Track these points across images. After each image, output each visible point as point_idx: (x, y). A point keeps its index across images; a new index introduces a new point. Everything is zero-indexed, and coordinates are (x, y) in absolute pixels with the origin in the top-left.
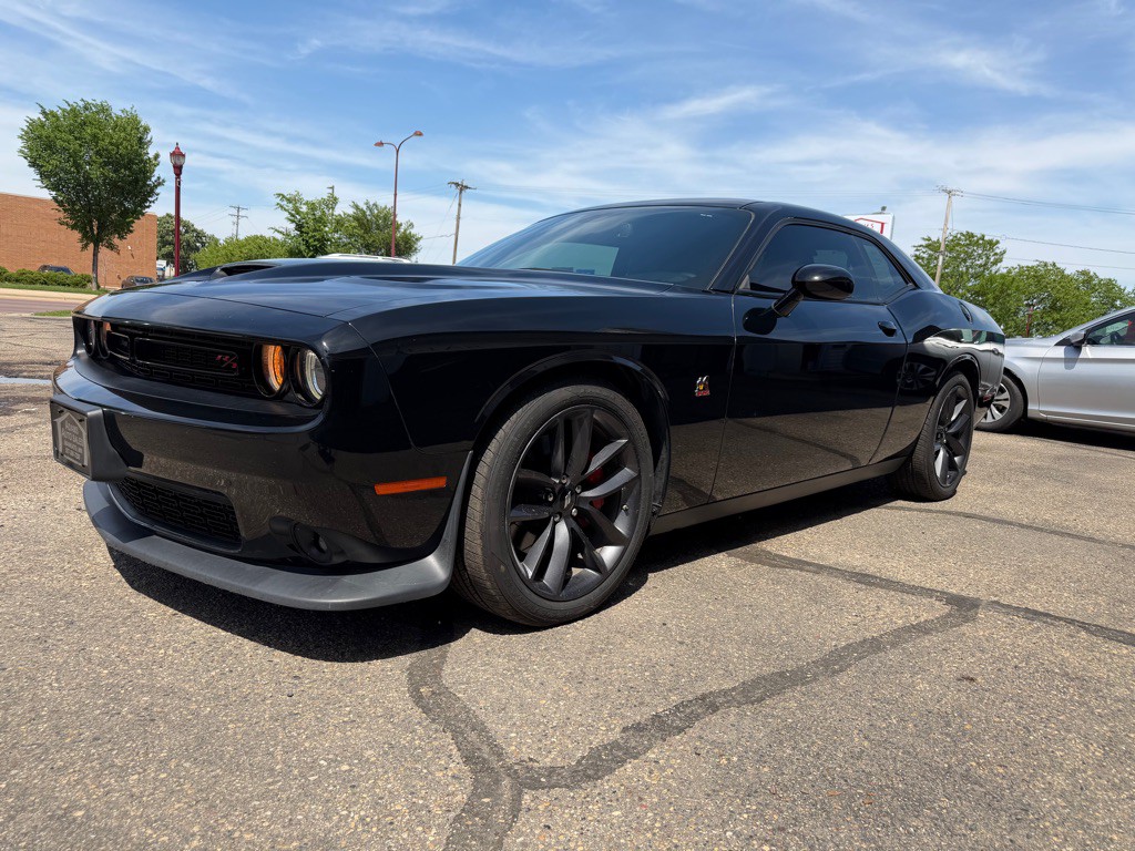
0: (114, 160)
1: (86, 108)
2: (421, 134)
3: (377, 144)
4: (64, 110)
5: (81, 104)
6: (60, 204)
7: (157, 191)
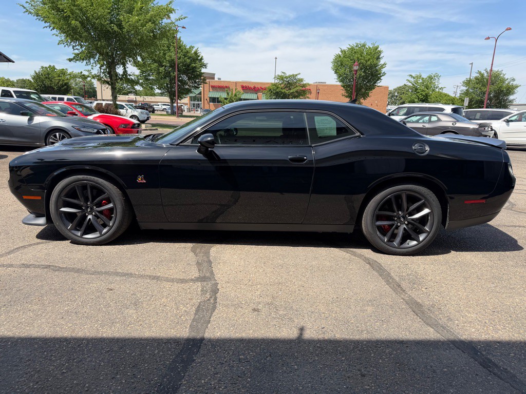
0: (364, 67)
1: (357, 46)
2: (510, 29)
3: (486, 39)
4: (348, 48)
5: (355, 45)
6: (343, 86)
7: (382, 78)
